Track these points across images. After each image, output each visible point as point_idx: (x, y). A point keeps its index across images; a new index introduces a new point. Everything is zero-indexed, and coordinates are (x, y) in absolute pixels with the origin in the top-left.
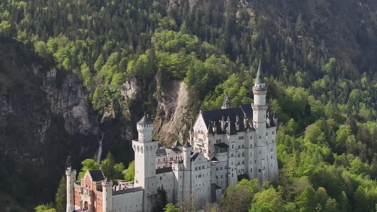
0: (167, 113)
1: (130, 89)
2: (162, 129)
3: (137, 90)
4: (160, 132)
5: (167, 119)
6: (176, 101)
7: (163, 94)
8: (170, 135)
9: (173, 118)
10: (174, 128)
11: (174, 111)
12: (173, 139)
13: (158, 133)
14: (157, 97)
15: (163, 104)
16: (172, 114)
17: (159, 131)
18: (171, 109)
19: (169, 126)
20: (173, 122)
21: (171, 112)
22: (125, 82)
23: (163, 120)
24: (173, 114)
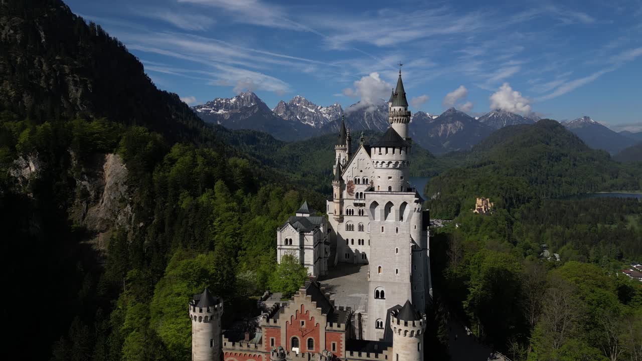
0: (92, 193)
1: (26, 167)
2: (90, 214)
3: (42, 167)
4: (86, 219)
5: (94, 202)
6: (104, 179)
7: (83, 170)
8: (103, 221)
9: (103, 199)
10: (107, 211)
11: (103, 190)
12: (108, 225)
13: (83, 221)
14: (75, 174)
15: (84, 183)
16: (101, 195)
17: (84, 218)
18: (98, 189)
19: (98, 210)
20: (103, 204)
21: (99, 191)
22: (17, 158)
23: (88, 203)
24: (103, 194)
